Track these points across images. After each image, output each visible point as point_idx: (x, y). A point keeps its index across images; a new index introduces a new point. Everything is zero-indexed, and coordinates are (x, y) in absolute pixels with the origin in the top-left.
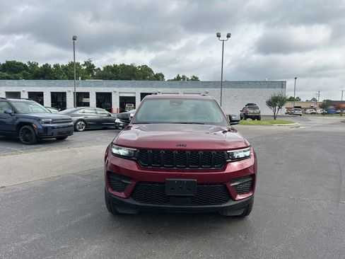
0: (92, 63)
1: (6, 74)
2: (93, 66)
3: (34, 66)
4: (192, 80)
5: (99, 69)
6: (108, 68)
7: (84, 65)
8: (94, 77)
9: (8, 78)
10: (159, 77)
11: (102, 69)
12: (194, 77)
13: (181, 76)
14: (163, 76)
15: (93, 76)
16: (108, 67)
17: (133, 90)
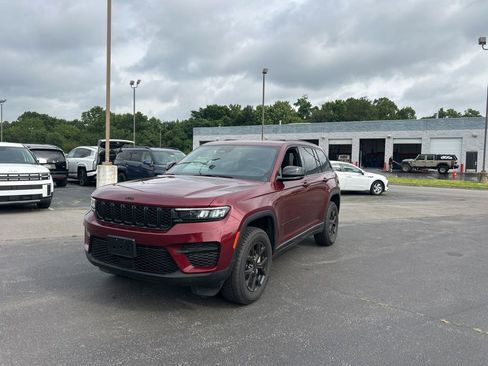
0: (307, 101)
1: (206, 121)
2: (309, 105)
3: (236, 108)
4: (466, 115)
5: (316, 108)
6: (327, 106)
7: (296, 104)
8: (309, 120)
9: (208, 126)
10: (406, 114)
11: (320, 108)
12: (470, 111)
13: (445, 110)
14: (413, 113)
15: (308, 117)
16: (328, 104)
17: (348, 135)
